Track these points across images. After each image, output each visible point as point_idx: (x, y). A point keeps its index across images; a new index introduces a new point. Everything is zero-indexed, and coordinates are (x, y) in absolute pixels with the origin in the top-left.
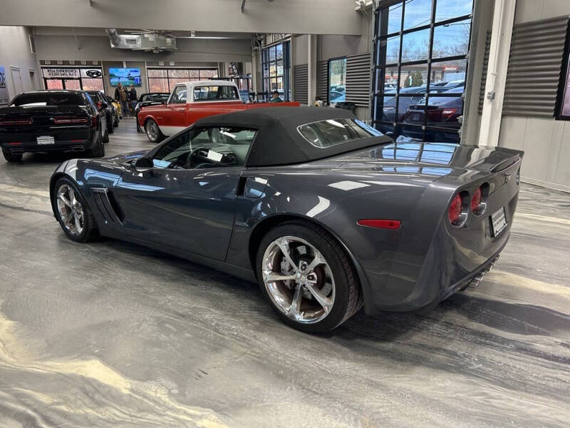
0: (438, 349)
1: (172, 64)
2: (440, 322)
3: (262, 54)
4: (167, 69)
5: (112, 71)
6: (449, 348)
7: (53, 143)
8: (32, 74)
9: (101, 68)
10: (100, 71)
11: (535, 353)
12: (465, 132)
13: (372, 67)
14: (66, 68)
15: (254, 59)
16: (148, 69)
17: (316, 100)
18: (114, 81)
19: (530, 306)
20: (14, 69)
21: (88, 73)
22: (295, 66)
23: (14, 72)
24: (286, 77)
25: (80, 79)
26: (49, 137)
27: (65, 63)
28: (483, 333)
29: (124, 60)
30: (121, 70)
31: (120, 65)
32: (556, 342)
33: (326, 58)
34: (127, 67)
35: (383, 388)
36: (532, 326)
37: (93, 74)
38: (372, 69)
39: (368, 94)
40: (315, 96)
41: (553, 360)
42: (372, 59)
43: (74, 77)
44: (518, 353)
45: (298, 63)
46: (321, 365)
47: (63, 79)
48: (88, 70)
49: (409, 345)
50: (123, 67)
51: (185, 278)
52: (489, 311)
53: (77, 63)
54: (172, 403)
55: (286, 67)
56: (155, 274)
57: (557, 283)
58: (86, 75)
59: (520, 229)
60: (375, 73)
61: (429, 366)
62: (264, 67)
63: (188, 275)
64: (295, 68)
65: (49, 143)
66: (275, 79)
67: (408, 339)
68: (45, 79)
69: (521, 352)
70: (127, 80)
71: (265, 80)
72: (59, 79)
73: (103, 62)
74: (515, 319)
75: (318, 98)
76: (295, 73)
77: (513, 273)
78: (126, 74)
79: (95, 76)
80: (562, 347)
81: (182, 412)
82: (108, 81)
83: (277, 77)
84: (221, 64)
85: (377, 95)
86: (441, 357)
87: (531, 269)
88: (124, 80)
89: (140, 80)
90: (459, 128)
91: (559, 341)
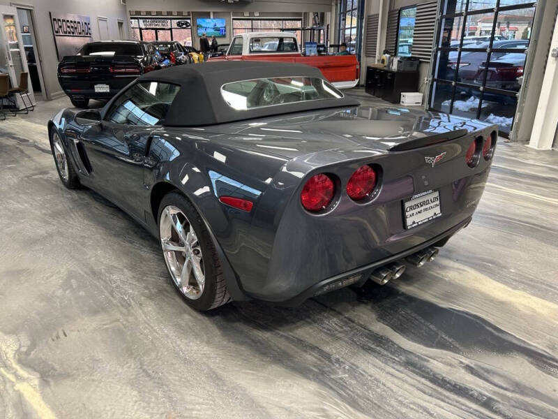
0: (313, 348)
1: (257, 14)
2: (341, 317)
3: (341, 3)
4: (252, 20)
5: (199, 21)
6: (327, 349)
7: (108, 91)
8: (120, 24)
9: (190, 19)
10: (189, 21)
11: (424, 371)
12: (524, 96)
13: (438, 16)
14: (160, 18)
15: (334, 8)
16: (233, 19)
17: (384, 54)
18: (201, 31)
19: (463, 312)
20: (101, 19)
21: (178, 24)
22: (369, 16)
23: (100, 22)
24: (359, 28)
25: (171, 29)
26: (105, 86)
27: (159, 13)
28: (381, 337)
29: (211, 10)
30: (207, 20)
31: (207, 15)
32: (461, 362)
33: (398, 6)
34: (214, 18)
35: (220, 383)
36: (447, 338)
37: (183, 24)
38: (438, 20)
39: (431, 48)
40: (384, 49)
41: (439, 385)
42: (438, 9)
43: (166, 28)
44: (402, 369)
45: (372, 13)
46: (179, 346)
47: (156, 30)
48: (178, 21)
49: (287, 338)
50: (210, 18)
51: (128, 234)
52: (409, 312)
53: (169, 13)
54: (12, 361)
55: (360, 18)
56: (106, 226)
57: (524, 290)
58: (176, 26)
59: (531, 217)
60: (440, 24)
61: (287, 367)
62: (342, 18)
63: (133, 231)
64: (369, 17)
65: (105, 91)
66: (349, 30)
67: (291, 331)
68: (141, 29)
69: (406, 368)
70: (213, 31)
71: (341, 31)
72: (153, 29)
73: (192, 12)
74: (432, 327)
75: (386, 52)
76: (368, 24)
77: (477, 270)
78: (212, 25)
79: (184, 26)
80: (463, 371)
81: (14, 371)
82: (195, 32)
83: (351, 28)
84: (306, 14)
85: (440, 49)
86: (310, 358)
87: (505, 267)
88: (211, 31)
89: (225, 31)
90: (518, 90)
91: (466, 361)
